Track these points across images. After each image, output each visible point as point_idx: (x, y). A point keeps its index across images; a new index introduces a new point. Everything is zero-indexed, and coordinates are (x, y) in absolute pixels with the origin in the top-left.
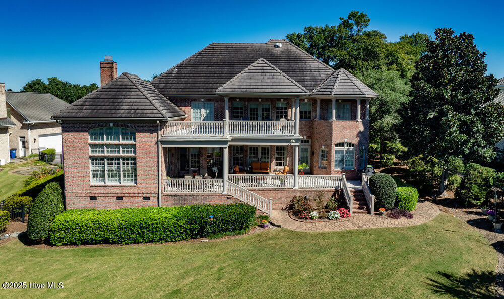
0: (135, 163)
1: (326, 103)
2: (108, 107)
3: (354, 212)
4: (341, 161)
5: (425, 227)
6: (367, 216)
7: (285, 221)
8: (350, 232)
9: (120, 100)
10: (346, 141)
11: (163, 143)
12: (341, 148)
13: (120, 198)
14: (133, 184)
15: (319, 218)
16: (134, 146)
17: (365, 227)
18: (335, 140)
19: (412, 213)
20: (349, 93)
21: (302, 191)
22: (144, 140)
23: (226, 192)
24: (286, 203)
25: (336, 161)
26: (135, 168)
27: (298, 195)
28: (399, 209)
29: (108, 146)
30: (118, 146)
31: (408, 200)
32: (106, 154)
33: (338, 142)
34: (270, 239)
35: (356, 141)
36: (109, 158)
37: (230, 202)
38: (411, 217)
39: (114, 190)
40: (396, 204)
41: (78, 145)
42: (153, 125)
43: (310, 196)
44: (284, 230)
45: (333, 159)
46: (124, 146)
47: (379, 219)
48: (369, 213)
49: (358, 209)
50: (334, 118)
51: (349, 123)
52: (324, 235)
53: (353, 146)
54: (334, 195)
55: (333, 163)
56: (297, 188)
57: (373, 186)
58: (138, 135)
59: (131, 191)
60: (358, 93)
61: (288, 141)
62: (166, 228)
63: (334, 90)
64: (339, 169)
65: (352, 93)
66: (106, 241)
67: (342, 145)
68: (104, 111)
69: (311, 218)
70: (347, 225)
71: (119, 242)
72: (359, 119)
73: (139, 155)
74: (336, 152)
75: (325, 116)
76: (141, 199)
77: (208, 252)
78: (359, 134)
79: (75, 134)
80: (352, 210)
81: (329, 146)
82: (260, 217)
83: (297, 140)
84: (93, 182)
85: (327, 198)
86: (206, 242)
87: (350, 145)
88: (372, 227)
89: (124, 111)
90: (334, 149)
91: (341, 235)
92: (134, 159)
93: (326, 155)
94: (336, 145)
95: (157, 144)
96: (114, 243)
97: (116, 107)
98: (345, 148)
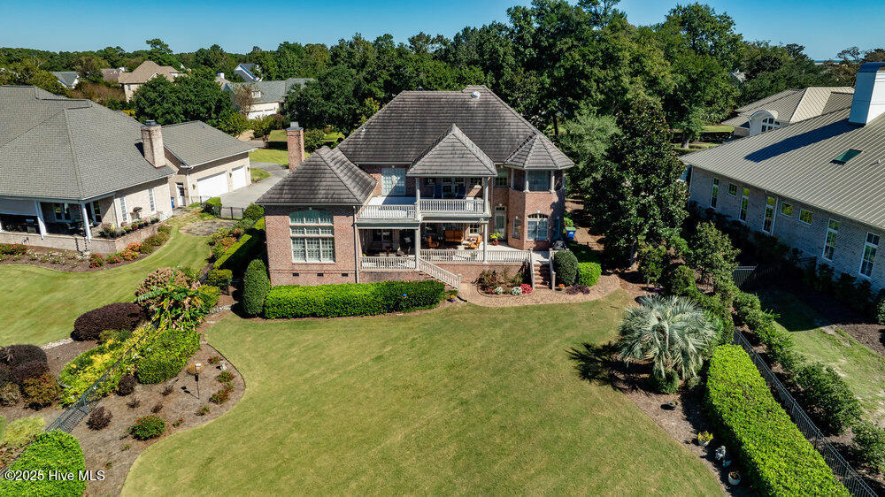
0: (333, 243)
1: (520, 174)
2: (306, 192)
3: (536, 288)
4: (535, 232)
5: (597, 302)
6: (549, 291)
7: (472, 295)
8: (527, 307)
9: (316, 183)
10: (539, 212)
11: (359, 225)
12: (534, 220)
13: (320, 275)
14: (332, 262)
15: (504, 293)
16: (332, 228)
17: (541, 303)
18: (528, 211)
19: (590, 288)
20: (542, 165)
21: (491, 266)
22: (341, 222)
23: (418, 269)
24: (476, 277)
25: (529, 231)
26: (334, 247)
27: (487, 269)
28: (580, 284)
29: (308, 228)
30: (317, 228)
31: (589, 277)
32: (306, 235)
33: (531, 213)
34: (456, 313)
35: (549, 212)
36: (309, 239)
37: (422, 279)
38: (588, 292)
39: (315, 268)
40: (577, 281)
41: (280, 227)
42: (350, 210)
43: (499, 271)
44: (470, 305)
45: (526, 230)
46: (323, 228)
47: (558, 294)
48: (551, 288)
49: (542, 284)
50: (527, 190)
51: (542, 194)
52: (503, 310)
53: (547, 217)
54: (521, 269)
55: (526, 234)
56: (486, 262)
57: (556, 264)
58: (335, 218)
59: (330, 268)
60: (551, 165)
61: (478, 219)
62: (366, 304)
63: (527, 162)
64: (532, 240)
65: (545, 165)
66: (314, 315)
67: (535, 216)
68: (302, 196)
69: (496, 293)
70: (527, 300)
71: (326, 316)
72: (553, 191)
73: (337, 236)
74: (529, 223)
75: (520, 188)
76: (340, 275)
77: (402, 325)
78: (553, 205)
79: (277, 217)
80: (534, 285)
81: (522, 217)
82: (450, 291)
83: (486, 219)
84: (295, 260)
85: (513, 274)
86: (401, 317)
87: (542, 216)
88: (549, 302)
89: (321, 197)
90: (527, 219)
91: (518, 310)
92: (333, 239)
93: (520, 223)
94: (529, 217)
95: (353, 225)
96: (321, 316)
97: (314, 192)
98: (538, 219)
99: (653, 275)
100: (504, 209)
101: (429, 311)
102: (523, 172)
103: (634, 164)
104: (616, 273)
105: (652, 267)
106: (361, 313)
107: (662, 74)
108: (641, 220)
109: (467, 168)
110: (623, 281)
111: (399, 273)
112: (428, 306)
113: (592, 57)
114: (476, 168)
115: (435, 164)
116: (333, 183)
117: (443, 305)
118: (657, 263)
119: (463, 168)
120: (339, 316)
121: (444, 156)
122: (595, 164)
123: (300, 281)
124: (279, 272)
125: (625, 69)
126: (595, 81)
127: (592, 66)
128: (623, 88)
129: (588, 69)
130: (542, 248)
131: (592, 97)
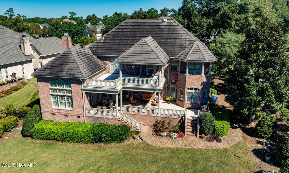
0: (72, 99)
1: (184, 64)
2: (58, 70)
3: (187, 135)
4: (191, 98)
5: (225, 151)
6: (194, 138)
7: (148, 135)
8: (178, 149)
9: (64, 66)
10: (194, 87)
11: (84, 90)
12: (191, 91)
13: (66, 116)
14: (72, 109)
15: (166, 136)
16: (71, 91)
17: (188, 147)
18: (188, 86)
19: (222, 138)
20: (196, 59)
21: (162, 117)
22: (75, 88)
23: (117, 117)
24: (153, 123)
25: (188, 97)
26: (72, 101)
27: (160, 119)
28: (215, 135)
29: (59, 90)
30: (63, 90)
32: (58, 93)
33: (189, 87)
34: (134, 148)
35: (200, 87)
36: (60, 96)
37: (119, 123)
38: (220, 141)
39: (63, 112)
40: (214, 132)
41: (45, 88)
42: (80, 81)
43: (166, 121)
44: (144, 143)
45: (186, 96)
46: (66, 90)
47: (200, 141)
48: (196, 136)
49: (191, 132)
50: (187, 74)
51: (196, 76)
52: (162, 150)
53: (199, 90)
54: (180, 121)
55: (186, 99)
56: (159, 115)
58: (72, 85)
59: (71, 112)
60: (202, 59)
61: (154, 90)
63: (187, 57)
64: (189, 102)
65: (198, 59)
67: (192, 89)
68: (55, 72)
69: (162, 136)
70: (179, 144)
71: (61, 140)
72: (203, 75)
73: (74, 95)
74: (188, 93)
75: (183, 72)
76: (76, 117)
79: (43, 83)
80: (186, 133)
81: (184, 89)
82: (136, 131)
83: (159, 90)
84: (53, 107)
85: (174, 123)
87: (195, 89)
88: (193, 147)
89: (65, 73)
90: (187, 91)
91: (172, 151)
92: (71, 97)
94: (188, 89)
95: (82, 90)
97: (61, 70)
98: (194, 91)
99: (266, 133)
100: (175, 83)
101: (119, 145)
102: (185, 63)
103: (256, 61)
104: (240, 127)
105: (266, 128)
106: (80, 142)
107: (271, 17)
108: (260, 98)
109: (148, 59)
110: (245, 134)
111: (107, 119)
112: (119, 141)
113: (233, 9)
114: (153, 60)
115: (130, 56)
116: (73, 66)
117: (129, 141)
118: (269, 126)
119: (146, 59)
120: (69, 142)
121: (136, 52)
122: (231, 60)
123: (56, 118)
124: (46, 112)
125: (250, 14)
126: (235, 20)
127: (233, 13)
128: (249, 23)
129: (231, 14)
130: (195, 108)
131: (232, 28)
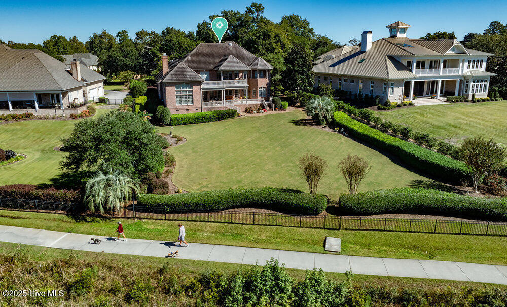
0: (192, 97)
2: (182, 77)
3: (268, 110)
4: (261, 94)
8: (267, 115)
11: (203, 89)
13: (188, 110)
14: (192, 105)
15: (257, 113)
16: (192, 91)
17: (272, 114)
18: (259, 86)
20: (263, 68)
21: (249, 105)
22: (196, 88)
23: (225, 106)
24: (244, 110)
26: (193, 99)
28: (282, 108)
29: (183, 91)
30: (186, 91)
31: (285, 105)
32: (182, 94)
33: (260, 86)
34: (243, 119)
35: (266, 86)
36: (183, 96)
37: (227, 109)
38: (286, 111)
39: (185, 107)
41: (172, 91)
42: (199, 83)
43: (252, 107)
44: (247, 116)
45: (258, 93)
46: (188, 91)
47: (276, 112)
48: (273, 110)
50: (258, 78)
51: (263, 79)
54: (261, 106)
55: (258, 95)
56: (247, 104)
57: (274, 101)
58: (193, 86)
59: (191, 107)
60: (266, 68)
61: (244, 87)
62: (210, 117)
63: (257, 67)
64: (261, 97)
66: (190, 123)
69: (254, 113)
70: (267, 113)
71: (195, 123)
72: (267, 78)
73: (194, 94)
74: (259, 90)
75: (254, 77)
76: (195, 110)
78: (267, 84)
79: (171, 87)
81: (257, 89)
83: (247, 87)
84: (177, 105)
85: (258, 107)
86: (224, 121)
87: (264, 87)
88: (274, 114)
89: (188, 78)
92: (192, 95)
93: (255, 92)
94: (259, 88)
95: (201, 89)
96: (193, 123)
97: (184, 77)
98: (262, 89)
101: (233, 119)
102: (256, 71)
104: (293, 106)
110: (296, 108)
111: (218, 108)
114: (243, 67)
115: (228, 66)
117: (236, 118)
119: (239, 67)
121: (231, 64)
123: (179, 112)
124: (171, 109)
